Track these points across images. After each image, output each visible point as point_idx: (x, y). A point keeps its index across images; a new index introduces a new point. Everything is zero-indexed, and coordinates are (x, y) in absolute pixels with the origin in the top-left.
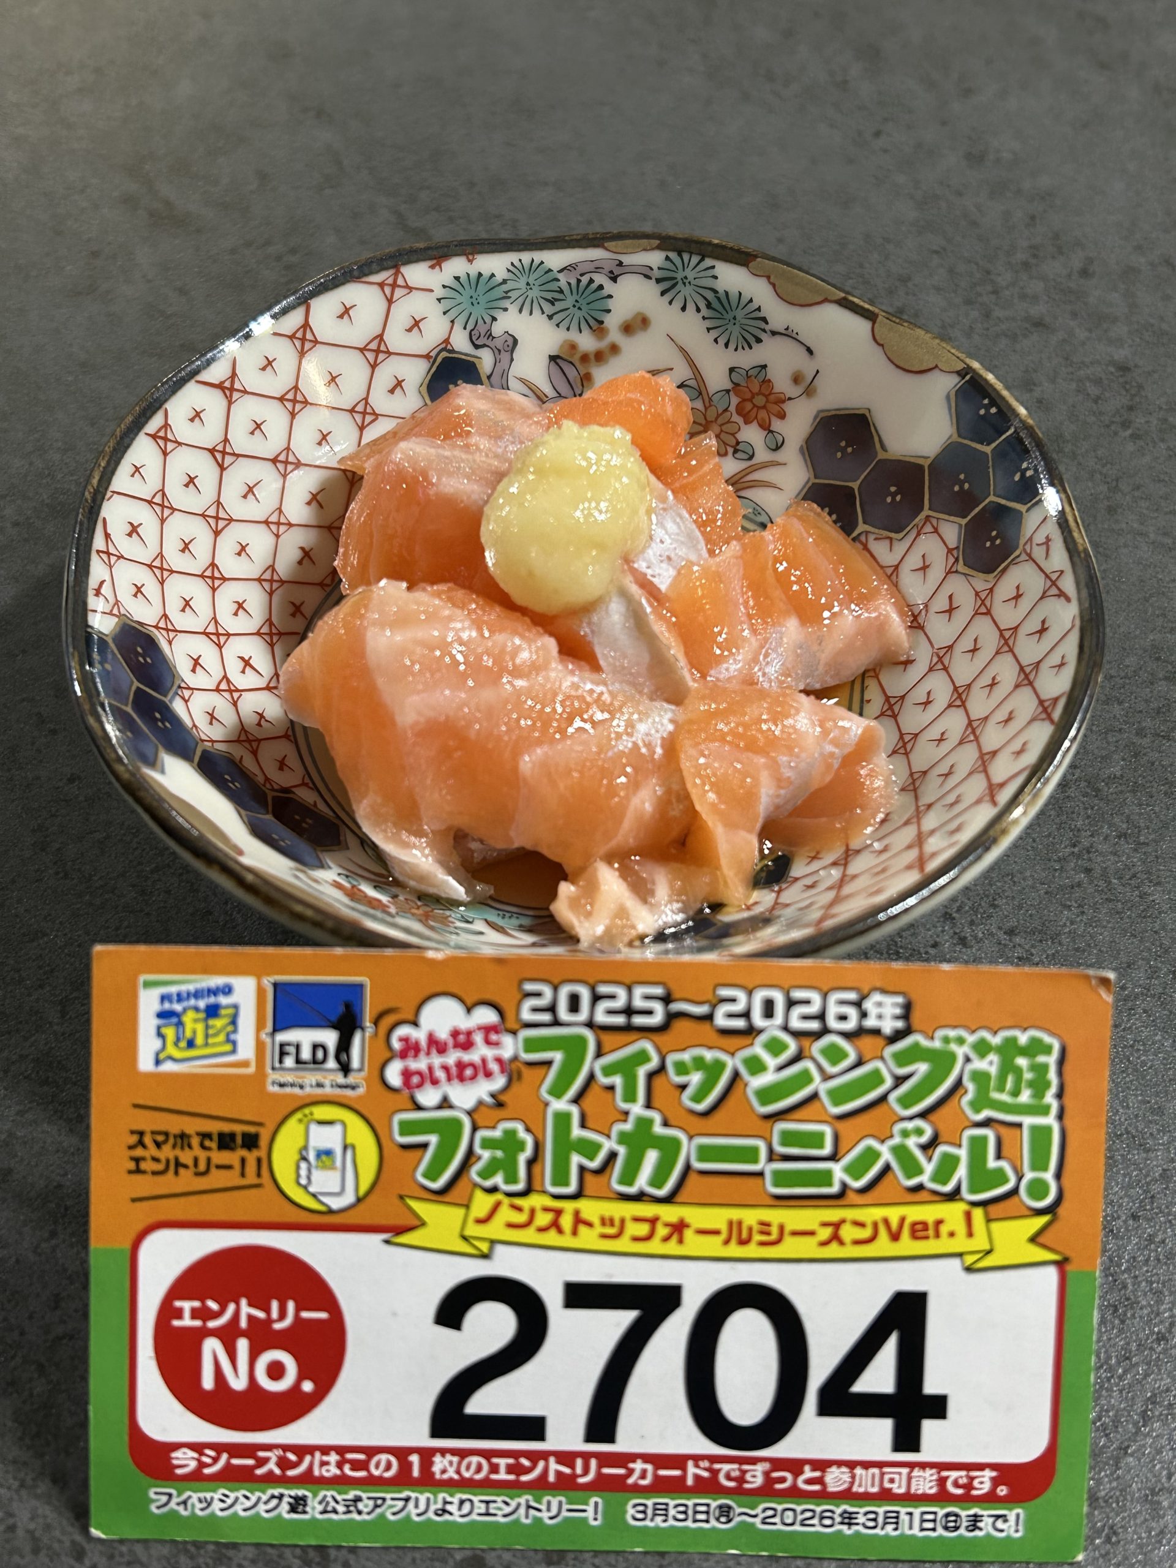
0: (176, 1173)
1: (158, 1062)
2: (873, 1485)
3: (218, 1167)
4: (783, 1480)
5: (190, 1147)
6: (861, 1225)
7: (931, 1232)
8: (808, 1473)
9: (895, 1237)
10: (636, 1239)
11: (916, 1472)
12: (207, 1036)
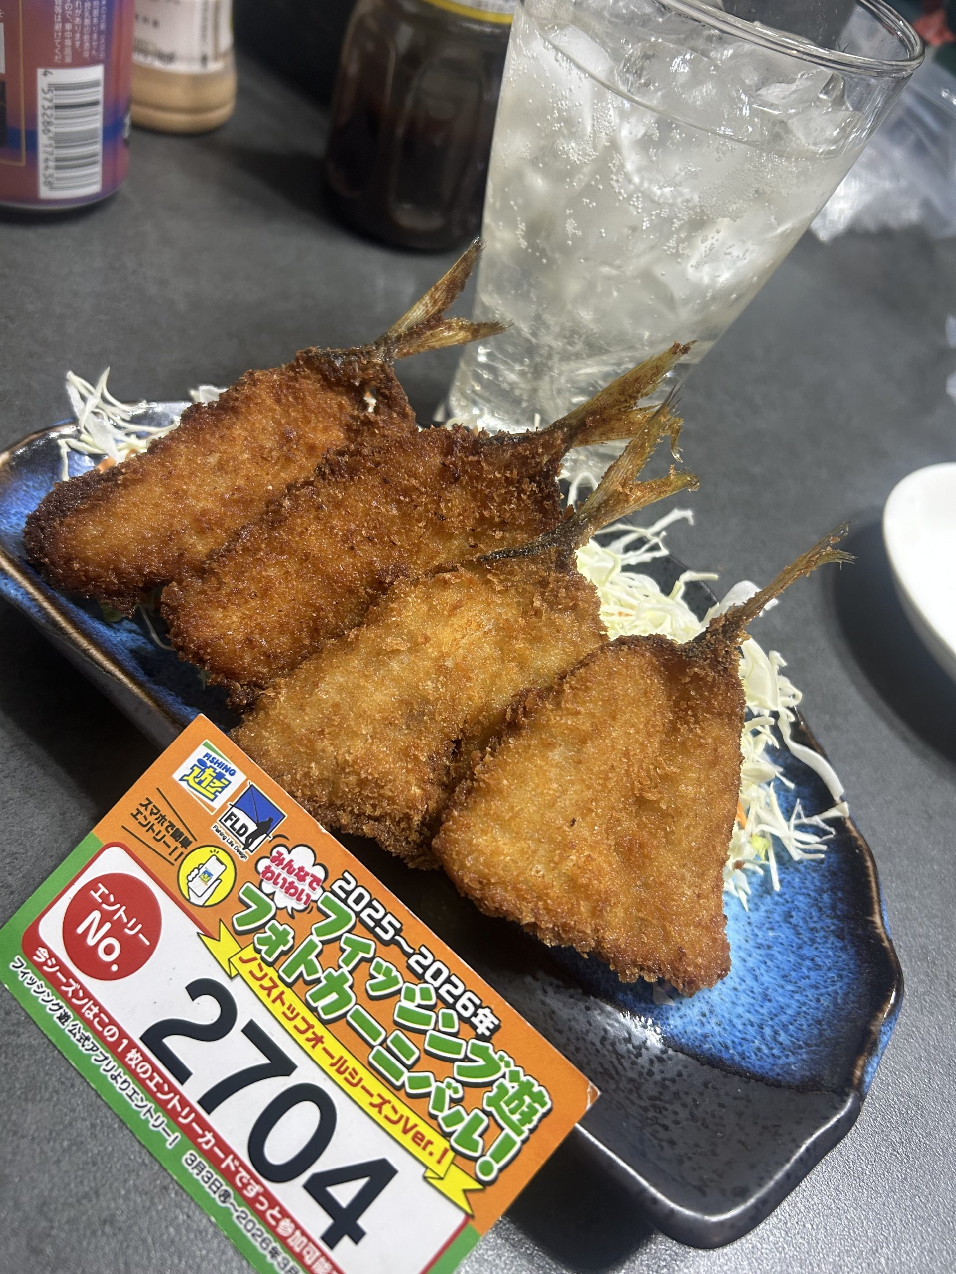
0: (148, 831)
1: (181, 780)
2: (299, 1246)
3: (164, 842)
4: (262, 1204)
5: (162, 825)
6: (396, 1112)
7: (423, 1144)
8: (275, 1212)
9: (405, 1131)
11: (322, 1259)
12: (208, 785)
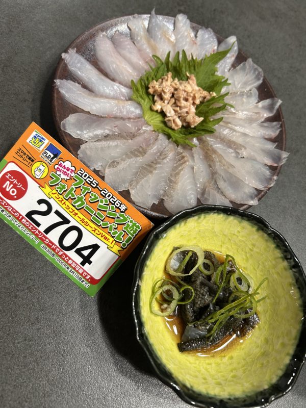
0: (21, 157)
1: (29, 142)
2: (74, 266)
3: (26, 161)
4: (63, 256)
5: (25, 156)
6: (99, 232)
7: (107, 240)
8: (67, 258)
9: (102, 237)
10: (70, 211)
11: (81, 269)
12: (38, 143)
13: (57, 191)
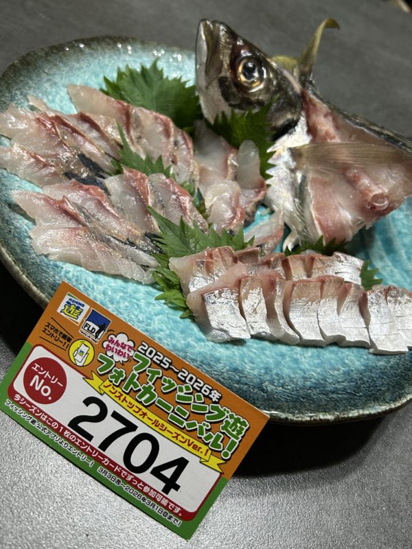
0: (51, 337)
1: (61, 312)
2: (153, 495)
3: (60, 341)
4: (135, 482)
5: (57, 333)
6: (183, 438)
7: (197, 449)
8: (141, 484)
9: (189, 445)
10: (134, 411)
11: (164, 499)
12: (73, 313)
13: (111, 381)
